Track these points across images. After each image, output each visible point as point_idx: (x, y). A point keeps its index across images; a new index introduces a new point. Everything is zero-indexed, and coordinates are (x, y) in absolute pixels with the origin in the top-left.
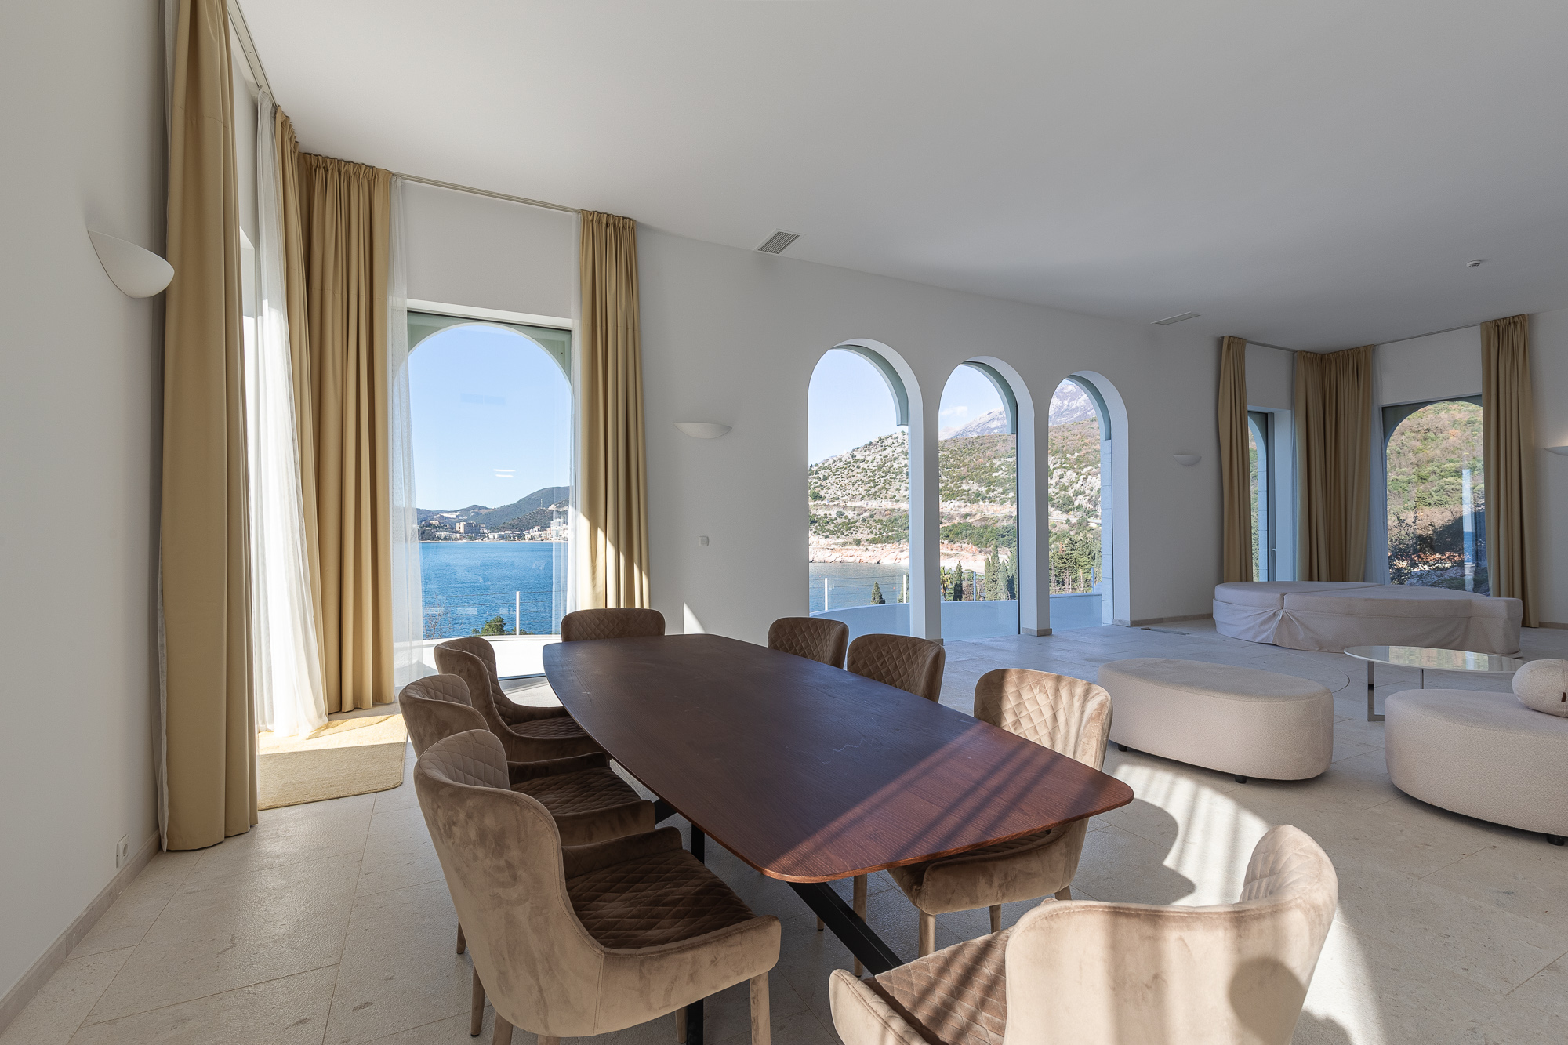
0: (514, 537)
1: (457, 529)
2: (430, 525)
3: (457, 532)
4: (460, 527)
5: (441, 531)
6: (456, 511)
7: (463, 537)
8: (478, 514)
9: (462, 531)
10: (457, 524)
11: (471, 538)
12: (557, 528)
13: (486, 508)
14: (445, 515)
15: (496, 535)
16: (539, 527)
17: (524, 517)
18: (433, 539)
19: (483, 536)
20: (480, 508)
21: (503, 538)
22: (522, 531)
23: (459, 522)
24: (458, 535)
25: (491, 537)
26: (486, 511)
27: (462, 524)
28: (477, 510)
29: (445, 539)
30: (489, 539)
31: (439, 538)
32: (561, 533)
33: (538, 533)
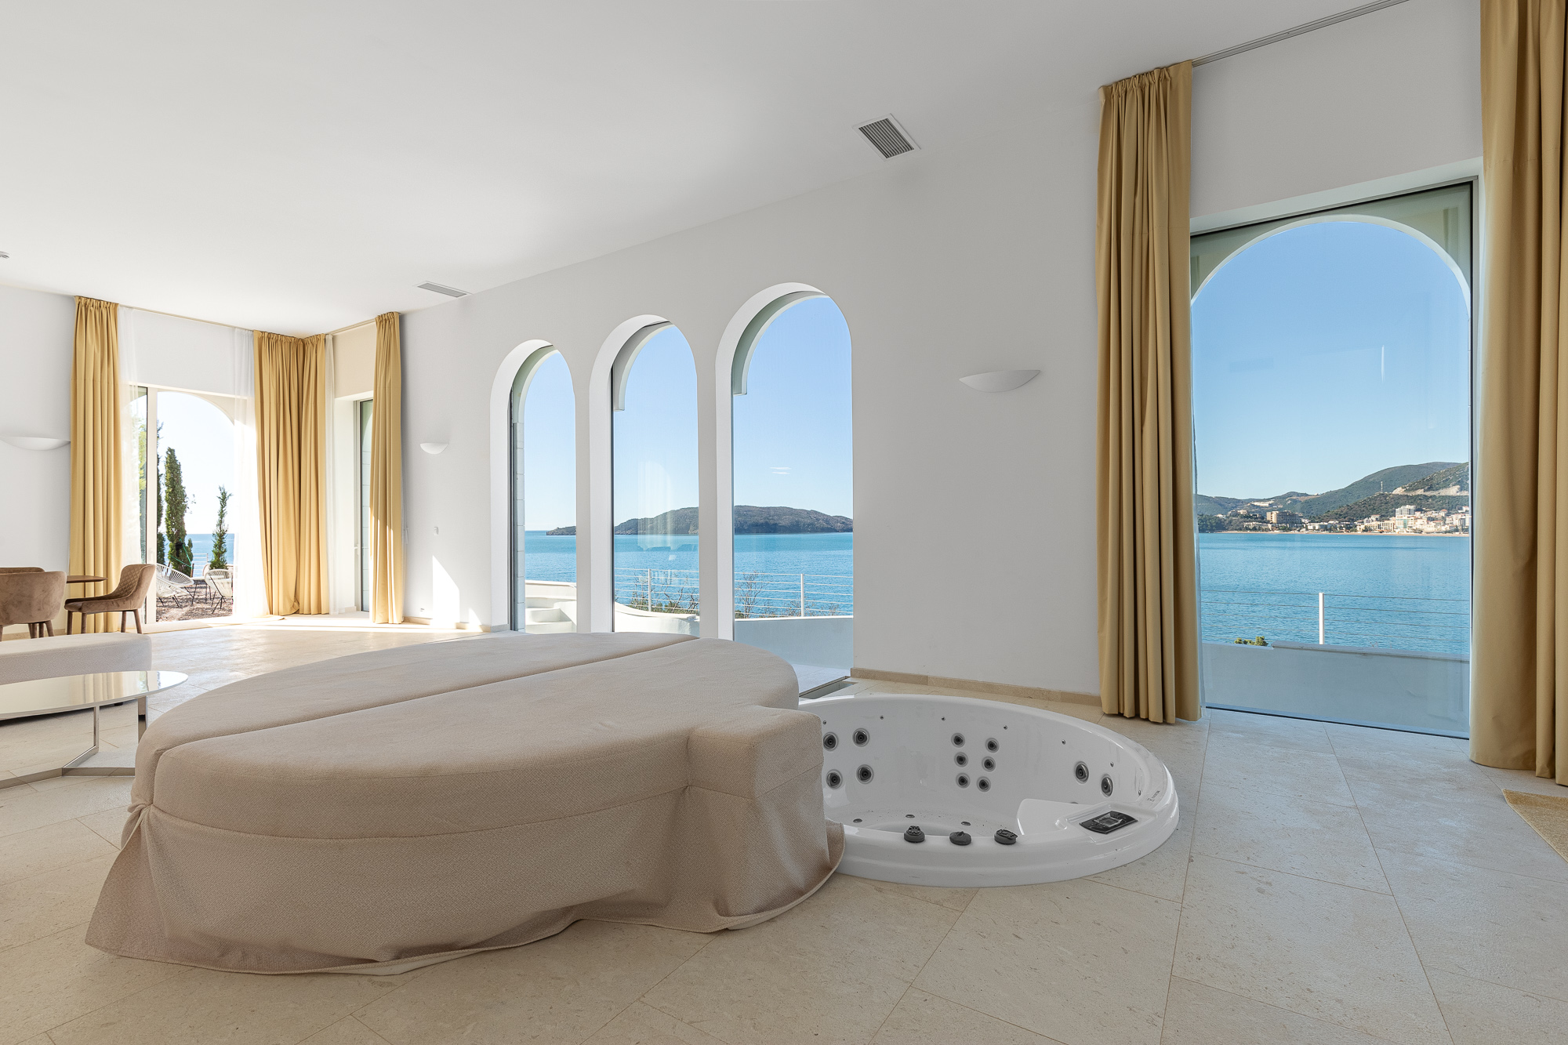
0: (1341, 528)
1: (1268, 518)
2: (1237, 515)
3: (1268, 522)
4: (1273, 517)
5: (1250, 521)
6: (1269, 500)
7: (1275, 527)
8: (1295, 501)
9: (1274, 520)
10: (1268, 514)
11: (1285, 529)
12: (1406, 518)
13: (1307, 495)
14: (1256, 504)
15: (1317, 526)
16: (1378, 516)
17: (1356, 504)
18: (1240, 529)
19: (1301, 526)
20: (1298, 495)
21: (1325, 528)
22: (1353, 520)
23: (1271, 511)
24: (1270, 526)
25: (1311, 527)
26: (1306, 498)
27: (1275, 513)
28: (1294, 498)
29: (1254, 529)
30: (1307, 529)
31: (1247, 529)
32: (1410, 523)
33: (1376, 523)
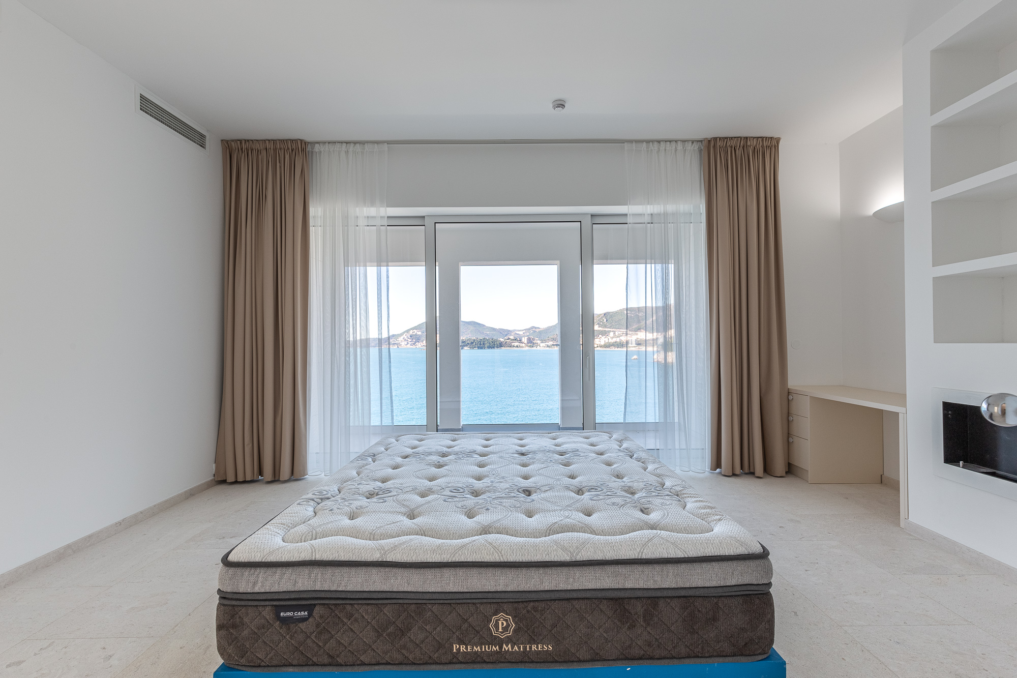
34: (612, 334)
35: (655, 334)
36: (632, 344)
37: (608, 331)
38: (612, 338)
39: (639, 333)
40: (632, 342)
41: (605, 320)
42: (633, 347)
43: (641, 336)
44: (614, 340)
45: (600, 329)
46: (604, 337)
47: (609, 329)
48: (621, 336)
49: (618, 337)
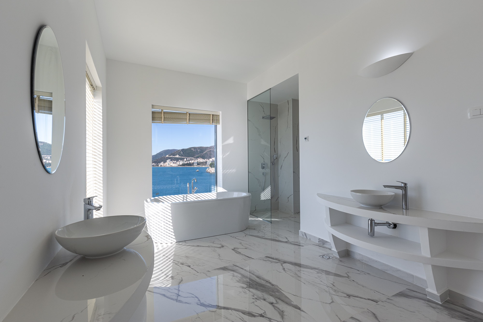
34: (185, 160)
35: (206, 160)
36: (195, 164)
37: (183, 158)
38: (186, 161)
39: (198, 159)
40: (195, 163)
41: (182, 153)
42: (196, 166)
43: (199, 161)
44: (187, 162)
45: (180, 157)
46: (182, 161)
47: (184, 157)
48: (190, 160)
49: (188, 161)
